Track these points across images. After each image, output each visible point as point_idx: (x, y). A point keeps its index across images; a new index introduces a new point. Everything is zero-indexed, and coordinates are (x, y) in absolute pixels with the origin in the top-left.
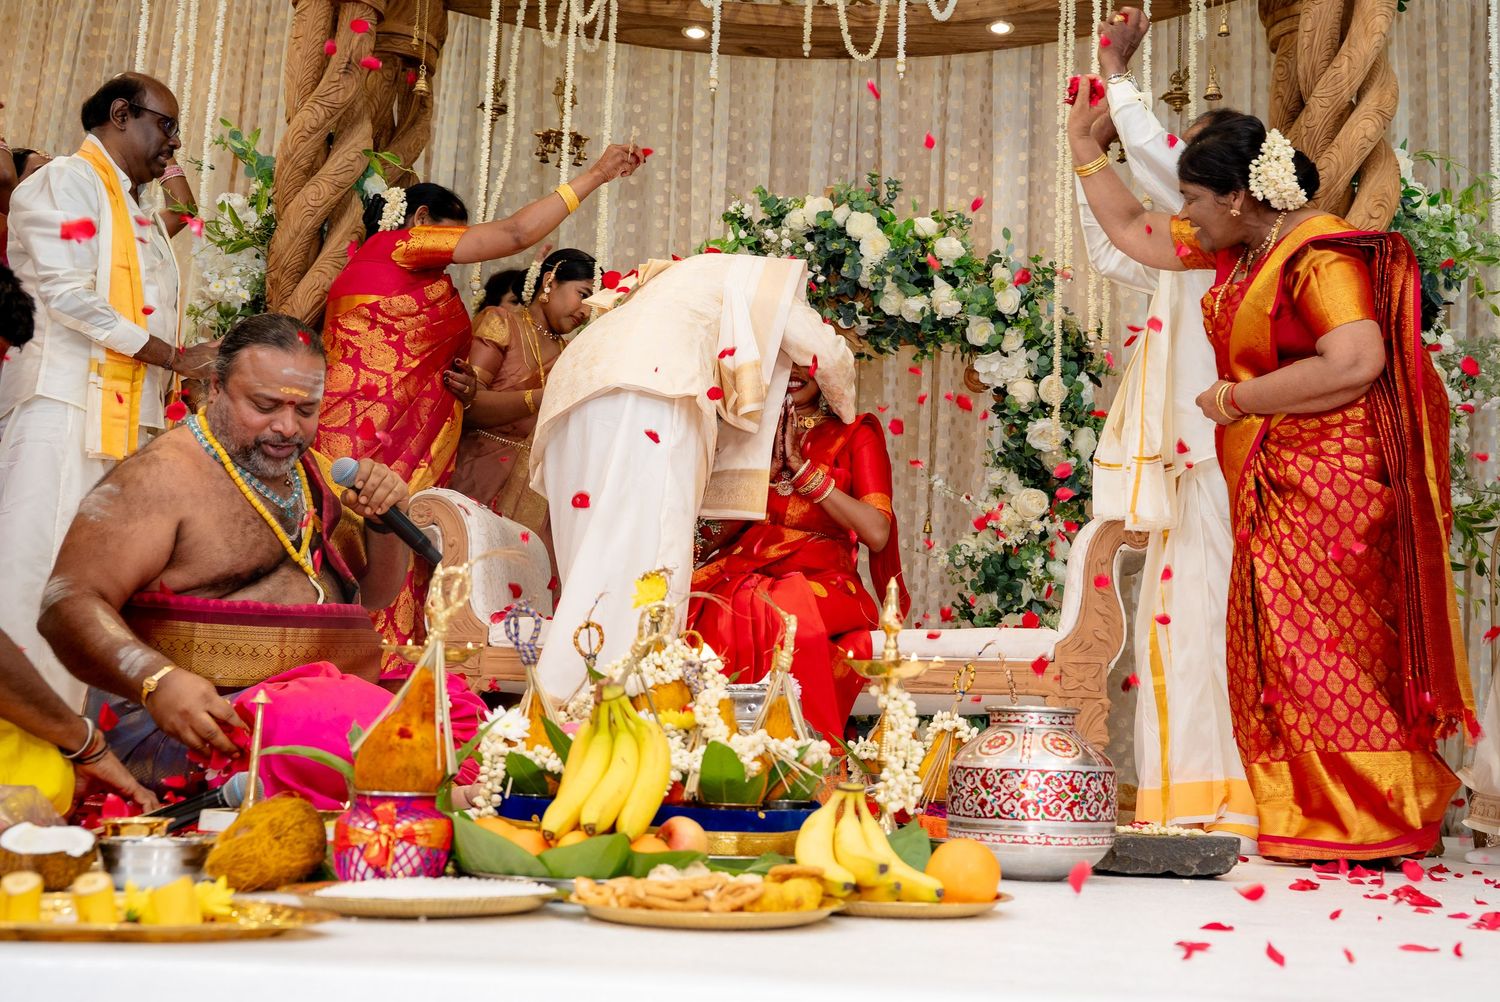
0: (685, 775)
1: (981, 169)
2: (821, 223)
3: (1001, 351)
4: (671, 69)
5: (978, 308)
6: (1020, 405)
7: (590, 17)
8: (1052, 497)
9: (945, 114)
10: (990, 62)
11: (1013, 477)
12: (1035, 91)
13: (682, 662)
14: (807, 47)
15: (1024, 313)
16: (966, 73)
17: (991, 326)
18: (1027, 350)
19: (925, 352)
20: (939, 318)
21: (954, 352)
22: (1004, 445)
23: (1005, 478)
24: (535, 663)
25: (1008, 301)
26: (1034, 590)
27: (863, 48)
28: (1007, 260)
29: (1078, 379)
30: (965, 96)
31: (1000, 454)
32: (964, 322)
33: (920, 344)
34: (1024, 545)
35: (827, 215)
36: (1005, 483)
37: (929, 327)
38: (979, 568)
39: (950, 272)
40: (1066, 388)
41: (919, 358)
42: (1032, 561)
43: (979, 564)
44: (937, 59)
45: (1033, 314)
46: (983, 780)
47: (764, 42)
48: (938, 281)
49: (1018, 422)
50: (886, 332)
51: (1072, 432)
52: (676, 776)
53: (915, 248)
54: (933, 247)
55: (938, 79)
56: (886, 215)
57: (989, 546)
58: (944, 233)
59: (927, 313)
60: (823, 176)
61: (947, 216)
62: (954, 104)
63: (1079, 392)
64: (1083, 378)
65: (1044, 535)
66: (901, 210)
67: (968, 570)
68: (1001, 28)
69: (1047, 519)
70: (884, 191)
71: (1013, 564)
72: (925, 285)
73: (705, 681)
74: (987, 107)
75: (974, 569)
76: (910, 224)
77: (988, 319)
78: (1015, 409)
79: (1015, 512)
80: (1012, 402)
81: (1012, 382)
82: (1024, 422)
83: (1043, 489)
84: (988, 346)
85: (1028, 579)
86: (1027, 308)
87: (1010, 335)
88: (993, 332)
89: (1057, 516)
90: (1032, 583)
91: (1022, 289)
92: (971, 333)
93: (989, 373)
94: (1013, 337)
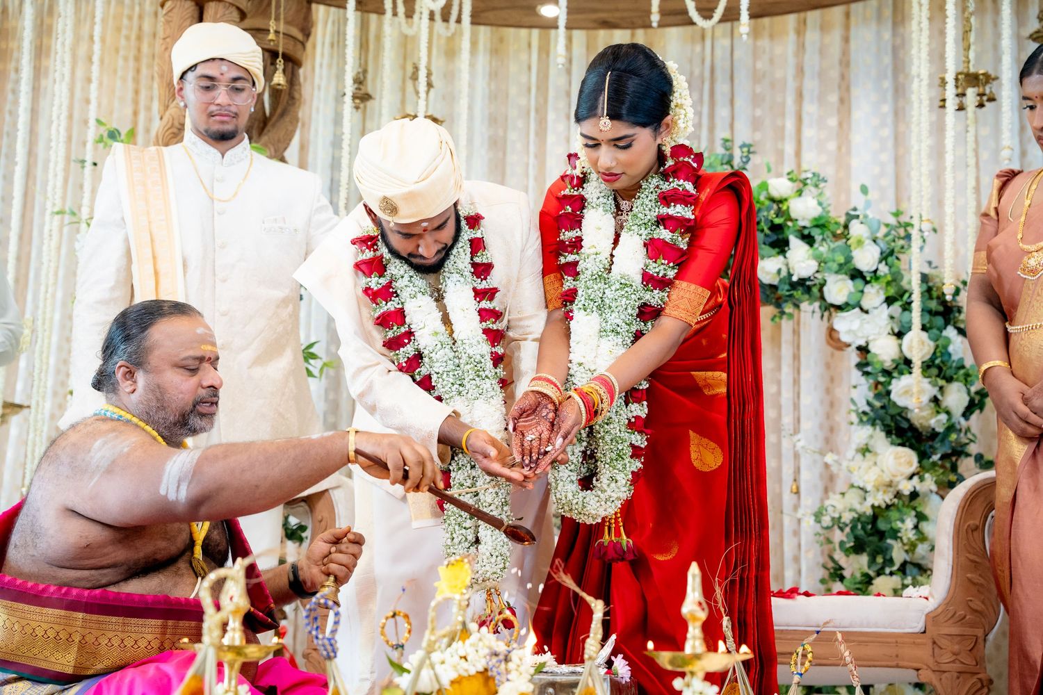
1: (840, 124)
3: (862, 309)
4: (529, 45)
5: (835, 266)
6: (882, 363)
8: (923, 456)
9: (800, 71)
10: (847, 15)
11: (879, 435)
12: (898, 41)
13: (487, 651)
14: (655, 18)
15: (883, 269)
16: (824, 28)
17: (850, 283)
18: (889, 306)
19: (783, 313)
20: (795, 279)
21: (813, 312)
22: (869, 403)
23: (871, 437)
24: (335, 657)
25: (866, 258)
26: (907, 551)
27: (707, 13)
28: (866, 216)
29: (945, 333)
30: (822, 52)
31: (864, 413)
32: (822, 282)
33: (778, 305)
34: (893, 505)
36: (872, 443)
37: (787, 287)
38: (848, 530)
39: (806, 232)
40: (932, 344)
41: (777, 319)
42: (903, 521)
43: (847, 525)
44: (791, 19)
45: (894, 269)
47: (617, 15)
48: (795, 242)
49: (882, 379)
51: (941, 388)
53: (769, 209)
54: (788, 208)
55: (792, 36)
57: (857, 506)
58: (799, 192)
59: (784, 273)
61: (804, 176)
62: (811, 59)
63: (945, 347)
64: (950, 332)
65: (914, 495)
66: (756, 171)
67: (838, 532)
69: (916, 478)
70: (737, 154)
71: (882, 525)
72: (780, 245)
73: (508, 672)
74: (845, 62)
75: (842, 529)
76: (764, 186)
77: (846, 278)
78: (878, 367)
79: (883, 471)
80: (875, 360)
81: (874, 340)
82: (888, 379)
83: (912, 447)
84: (847, 304)
85: (899, 540)
86: (886, 264)
87: (870, 292)
88: (852, 290)
89: (927, 475)
90: (904, 544)
91: (882, 245)
92: (829, 292)
93: (849, 332)
94: (873, 294)
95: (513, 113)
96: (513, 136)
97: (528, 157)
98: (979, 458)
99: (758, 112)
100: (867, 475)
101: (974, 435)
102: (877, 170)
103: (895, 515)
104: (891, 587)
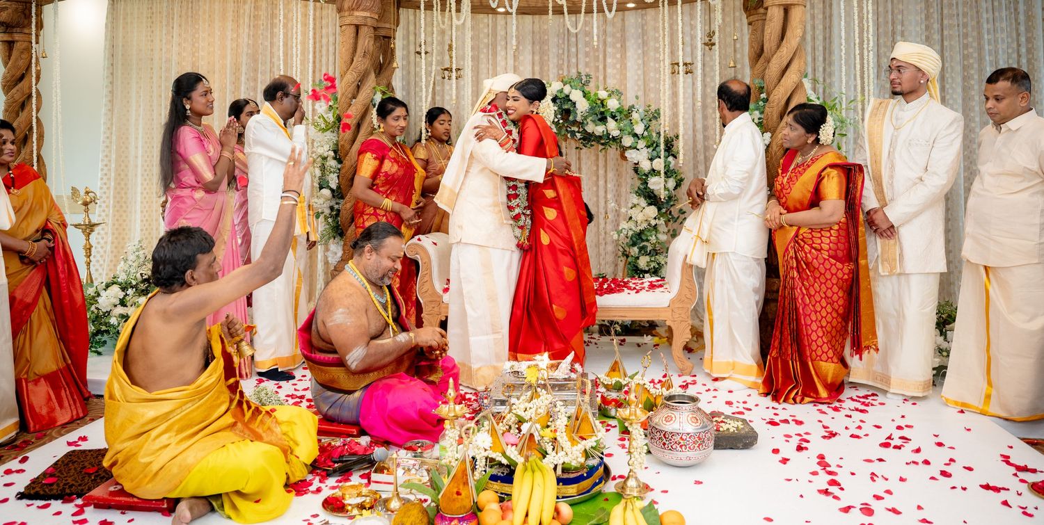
0: (556, 466)
1: (621, 56)
2: (559, 95)
3: (637, 149)
5: (626, 132)
6: (644, 170)
7: (462, 21)
8: (659, 209)
11: (642, 199)
12: (644, 22)
17: (632, 139)
18: (648, 149)
19: (605, 148)
20: (610, 135)
21: (617, 149)
22: (639, 187)
23: (639, 200)
25: (639, 129)
28: (637, 109)
29: (669, 158)
30: (613, 25)
31: (637, 190)
32: (621, 138)
33: (602, 144)
34: (648, 229)
35: (561, 91)
36: (639, 203)
37: (606, 138)
38: (630, 237)
39: (614, 115)
40: (665, 163)
41: (601, 150)
42: (651, 236)
45: (650, 133)
46: (664, 435)
48: (609, 119)
49: (644, 177)
50: (588, 138)
51: (668, 181)
52: (553, 466)
53: (599, 106)
54: (606, 104)
56: (587, 89)
57: (634, 228)
58: (610, 96)
59: (605, 133)
60: (555, 61)
61: (612, 91)
62: (609, 29)
63: (669, 165)
64: (671, 158)
65: (656, 225)
66: (591, 88)
67: (626, 238)
68: (631, 5)
69: (657, 218)
70: (584, 79)
71: (644, 238)
72: (603, 119)
74: (623, 30)
76: (596, 94)
77: (631, 136)
78: (643, 173)
79: (644, 215)
80: (641, 169)
81: (642, 162)
82: (647, 177)
83: (655, 205)
84: (631, 147)
85: (649, 243)
86: (647, 131)
88: (633, 141)
89: (662, 218)
90: (651, 244)
91: (645, 122)
92: (624, 142)
93: (632, 158)
94: (641, 144)
95: (482, 46)
96: (482, 56)
98: (681, 210)
99: (587, 49)
100: (638, 216)
101: (676, 198)
102: (636, 77)
103: (648, 234)
104: (646, 261)
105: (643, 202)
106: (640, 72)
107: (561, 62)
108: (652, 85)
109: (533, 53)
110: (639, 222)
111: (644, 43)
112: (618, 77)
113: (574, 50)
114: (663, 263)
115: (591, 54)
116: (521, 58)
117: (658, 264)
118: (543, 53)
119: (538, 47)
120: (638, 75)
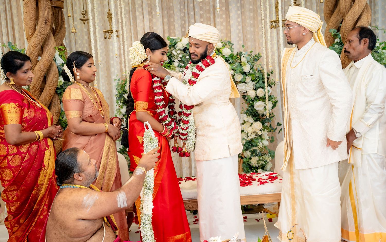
3: (245, 83)
5: (238, 71)
8: (263, 123)
17: (242, 75)
18: (253, 82)
22: (248, 109)
25: (247, 69)
28: (245, 55)
32: (234, 75)
34: (255, 137)
39: (227, 59)
42: (259, 143)
45: (254, 71)
49: (251, 102)
54: (222, 51)
57: (246, 138)
58: (224, 47)
60: (179, 21)
61: (225, 42)
65: (261, 135)
69: (262, 130)
71: (254, 144)
78: (250, 99)
79: (253, 129)
80: (249, 97)
81: (249, 91)
82: (253, 102)
83: (259, 121)
84: (241, 81)
85: (258, 148)
86: (252, 70)
87: (248, 78)
88: (243, 78)
89: (265, 130)
90: (259, 148)
91: (250, 64)
92: (236, 78)
93: (242, 89)
94: (249, 79)
97: (131, 27)
98: (278, 123)
100: (248, 129)
101: (274, 115)
103: (257, 141)
104: (256, 160)
105: (251, 120)
106: (240, 27)
107: (183, 22)
108: (249, 36)
109: (163, 17)
110: (250, 134)
111: (242, 6)
112: (224, 31)
113: (192, 13)
114: (268, 161)
115: (205, 16)
116: (154, 20)
117: (264, 161)
118: (170, 16)
119: (166, 12)
120: (238, 29)
